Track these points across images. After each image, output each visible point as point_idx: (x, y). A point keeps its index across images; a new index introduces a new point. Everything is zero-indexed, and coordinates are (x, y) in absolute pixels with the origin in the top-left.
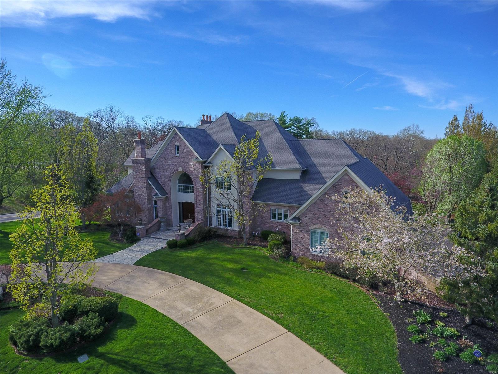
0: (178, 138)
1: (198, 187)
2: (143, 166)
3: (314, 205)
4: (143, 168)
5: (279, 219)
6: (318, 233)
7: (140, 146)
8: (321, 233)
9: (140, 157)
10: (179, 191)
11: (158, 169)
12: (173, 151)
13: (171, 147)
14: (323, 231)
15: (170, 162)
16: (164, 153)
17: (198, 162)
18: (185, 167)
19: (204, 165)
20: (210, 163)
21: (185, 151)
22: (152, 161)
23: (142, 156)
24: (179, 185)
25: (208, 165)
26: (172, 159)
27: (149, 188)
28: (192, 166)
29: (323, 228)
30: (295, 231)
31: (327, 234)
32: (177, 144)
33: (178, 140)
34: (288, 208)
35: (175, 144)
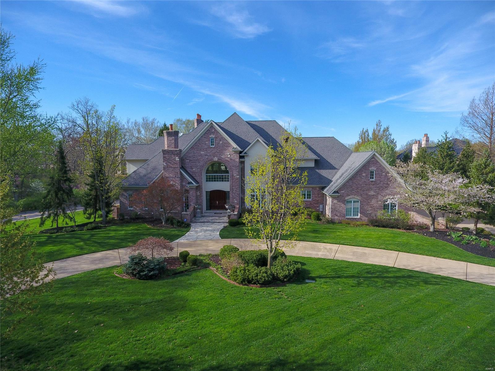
0: (213, 130)
1: (234, 175)
2: (177, 156)
3: (349, 181)
4: (177, 158)
5: (308, 198)
6: (351, 202)
7: (174, 137)
8: (354, 202)
9: (172, 148)
10: (207, 181)
11: (188, 160)
12: (207, 142)
13: (205, 139)
14: (355, 200)
15: (203, 153)
16: (196, 144)
17: (236, 152)
18: (220, 157)
19: (240, 155)
20: (245, 153)
21: (221, 142)
22: (182, 152)
23: (175, 147)
24: (207, 174)
25: (245, 155)
26: (206, 150)
27: (182, 178)
28: (229, 156)
29: (356, 198)
30: (334, 202)
31: (358, 202)
32: (212, 136)
33: (213, 133)
34: (311, 189)
35: (210, 136)
